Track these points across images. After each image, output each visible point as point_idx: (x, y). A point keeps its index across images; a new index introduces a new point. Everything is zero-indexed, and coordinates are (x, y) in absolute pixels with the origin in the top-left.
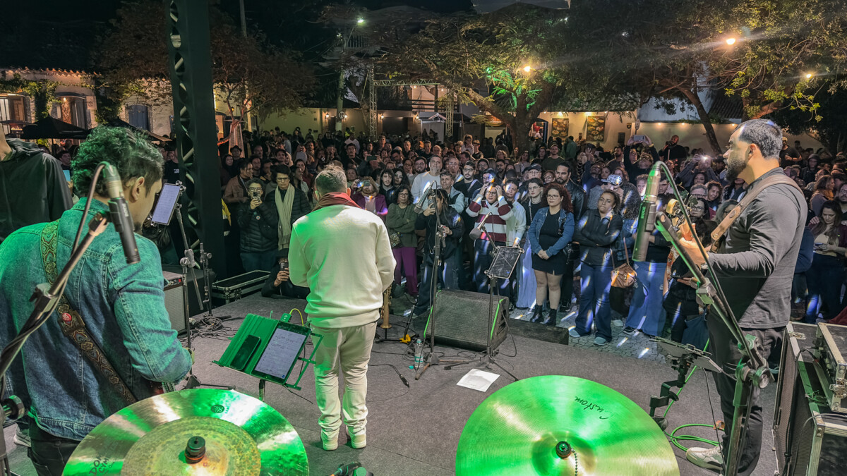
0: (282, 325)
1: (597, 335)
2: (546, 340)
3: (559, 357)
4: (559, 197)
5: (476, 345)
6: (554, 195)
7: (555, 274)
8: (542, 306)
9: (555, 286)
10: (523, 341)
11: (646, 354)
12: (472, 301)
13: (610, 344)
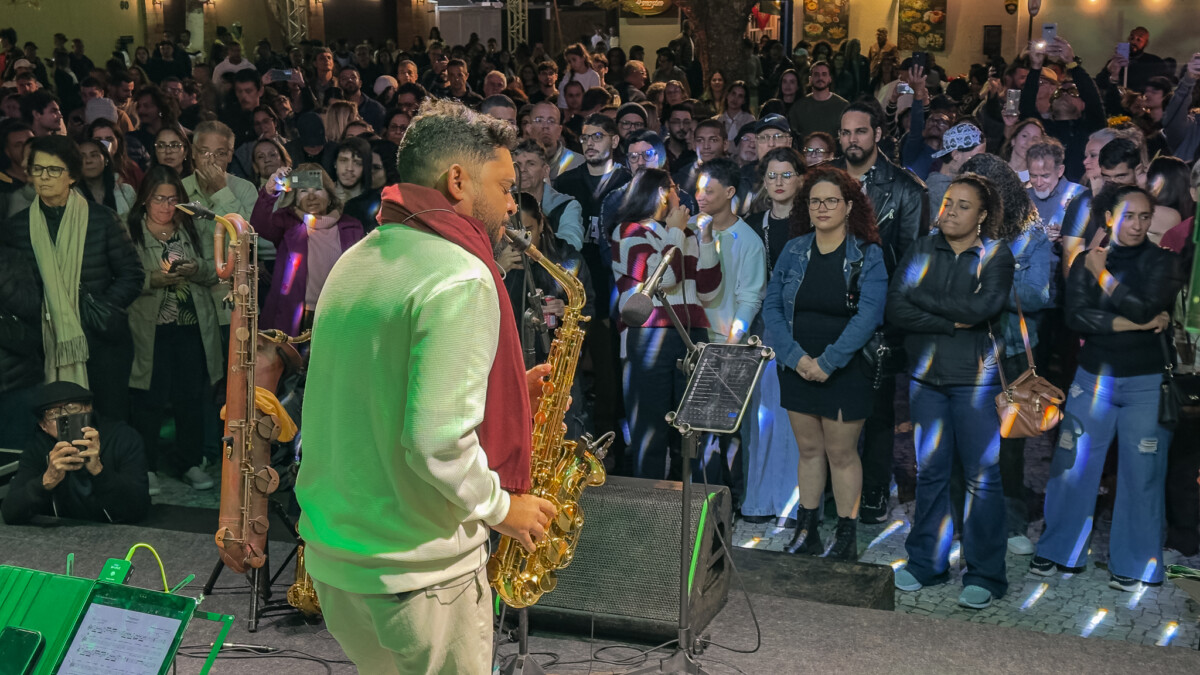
0: (106, 593)
1: (967, 580)
2: (834, 601)
3: (876, 646)
4: (842, 203)
5: (648, 626)
6: (829, 199)
7: (845, 420)
8: (817, 509)
9: (845, 453)
10: (774, 608)
11: (1100, 627)
12: (629, 502)
13: (1002, 604)
